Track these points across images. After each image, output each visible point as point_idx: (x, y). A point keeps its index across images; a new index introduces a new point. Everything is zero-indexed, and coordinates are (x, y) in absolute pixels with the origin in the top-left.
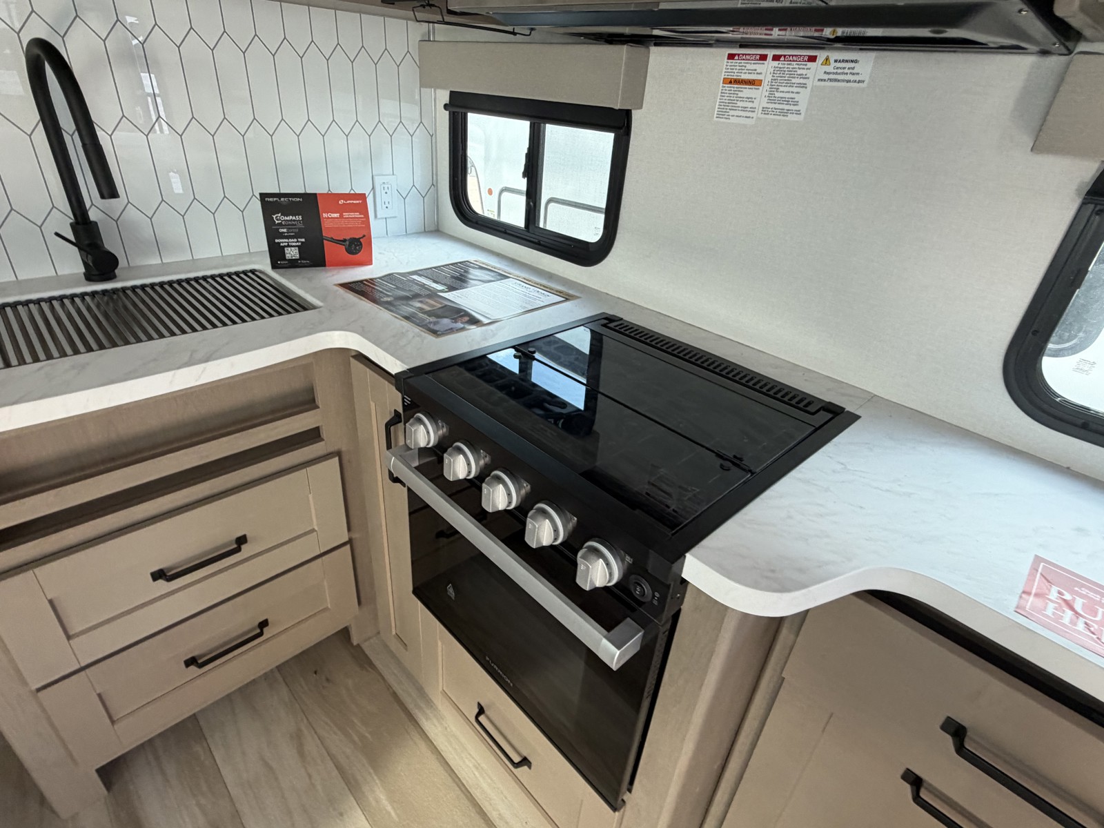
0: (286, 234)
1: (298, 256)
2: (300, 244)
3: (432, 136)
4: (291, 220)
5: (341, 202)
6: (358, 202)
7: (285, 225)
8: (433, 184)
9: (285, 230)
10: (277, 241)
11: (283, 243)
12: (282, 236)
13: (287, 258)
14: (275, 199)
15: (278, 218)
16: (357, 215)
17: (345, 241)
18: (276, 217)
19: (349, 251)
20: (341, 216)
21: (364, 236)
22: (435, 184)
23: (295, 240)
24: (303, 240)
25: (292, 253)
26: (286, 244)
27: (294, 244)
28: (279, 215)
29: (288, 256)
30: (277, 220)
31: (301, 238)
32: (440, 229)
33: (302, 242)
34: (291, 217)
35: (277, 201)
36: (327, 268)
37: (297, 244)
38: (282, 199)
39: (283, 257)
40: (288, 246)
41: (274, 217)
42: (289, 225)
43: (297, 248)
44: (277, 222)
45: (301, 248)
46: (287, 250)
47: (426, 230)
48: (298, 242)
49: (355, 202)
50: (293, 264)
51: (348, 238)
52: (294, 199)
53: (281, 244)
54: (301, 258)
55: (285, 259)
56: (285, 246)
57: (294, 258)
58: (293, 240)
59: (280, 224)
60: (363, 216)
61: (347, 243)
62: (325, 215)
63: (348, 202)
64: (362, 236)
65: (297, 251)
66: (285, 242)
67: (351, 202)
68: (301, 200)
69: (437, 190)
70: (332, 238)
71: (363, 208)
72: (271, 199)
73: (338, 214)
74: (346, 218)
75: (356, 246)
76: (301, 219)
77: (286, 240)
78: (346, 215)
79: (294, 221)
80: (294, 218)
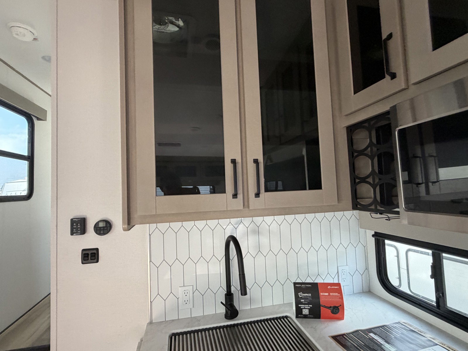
0: (304, 303)
1: (308, 313)
2: (310, 308)
3: (365, 247)
4: (306, 296)
5: (329, 287)
6: (337, 287)
7: (304, 298)
8: (366, 269)
9: (303, 301)
10: (299, 306)
11: (302, 307)
12: (302, 303)
13: (303, 314)
14: (300, 285)
15: (301, 294)
16: (336, 294)
17: (331, 307)
18: (300, 294)
19: (333, 312)
20: (329, 294)
21: (340, 305)
22: (367, 268)
23: (308, 306)
24: (311, 306)
25: (306, 312)
26: (303, 307)
27: (307, 307)
28: (301, 293)
29: (304, 313)
30: (300, 295)
31: (311, 305)
32: (371, 291)
33: (310, 307)
34: (306, 294)
35: (300, 286)
36: (321, 320)
37: (308, 308)
38: (303, 285)
39: (301, 313)
40: (304, 308)
41: (299, 294)
42: (305, 298)
43: (308, 310)
44: (300, 296)
45: (310, 310)
46: (304, 310)
47: (364, 291)
48: (309, 306)
49: (335, 287)
50: (305, 317)
51: (332, 306)
52: (308, 286)
53: (301, 307)
54: (309, 315)
55: (302, 314)
56: (303, 308)
57: (306, 314)
58: (306, 306)
59: (301, 298)
60: (339, 295)
61: (332, 308)
62: (321, 294)
63: (332, 287)
64: (339, 305)
65: (308, 311)
66: (303, 306)
67: (334, 287)
68: (311, 286)
69: (369, 272)
70: (325, 306)
71: (339, 291)
72: (298, 285)
73: (328, 294)
74: (331, 296)
75: (336, 310)
76: (311, 295)
77: (304, 306)
78: (331, 294)
79: (308, 296)
80: (308, 295)
